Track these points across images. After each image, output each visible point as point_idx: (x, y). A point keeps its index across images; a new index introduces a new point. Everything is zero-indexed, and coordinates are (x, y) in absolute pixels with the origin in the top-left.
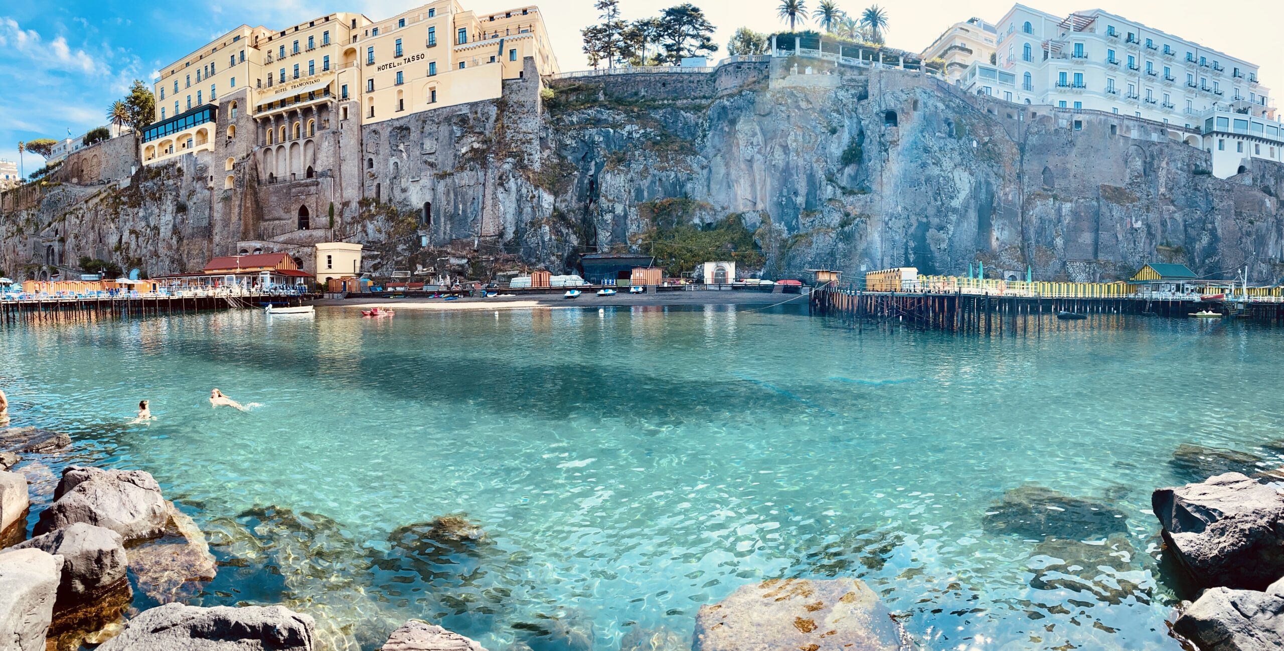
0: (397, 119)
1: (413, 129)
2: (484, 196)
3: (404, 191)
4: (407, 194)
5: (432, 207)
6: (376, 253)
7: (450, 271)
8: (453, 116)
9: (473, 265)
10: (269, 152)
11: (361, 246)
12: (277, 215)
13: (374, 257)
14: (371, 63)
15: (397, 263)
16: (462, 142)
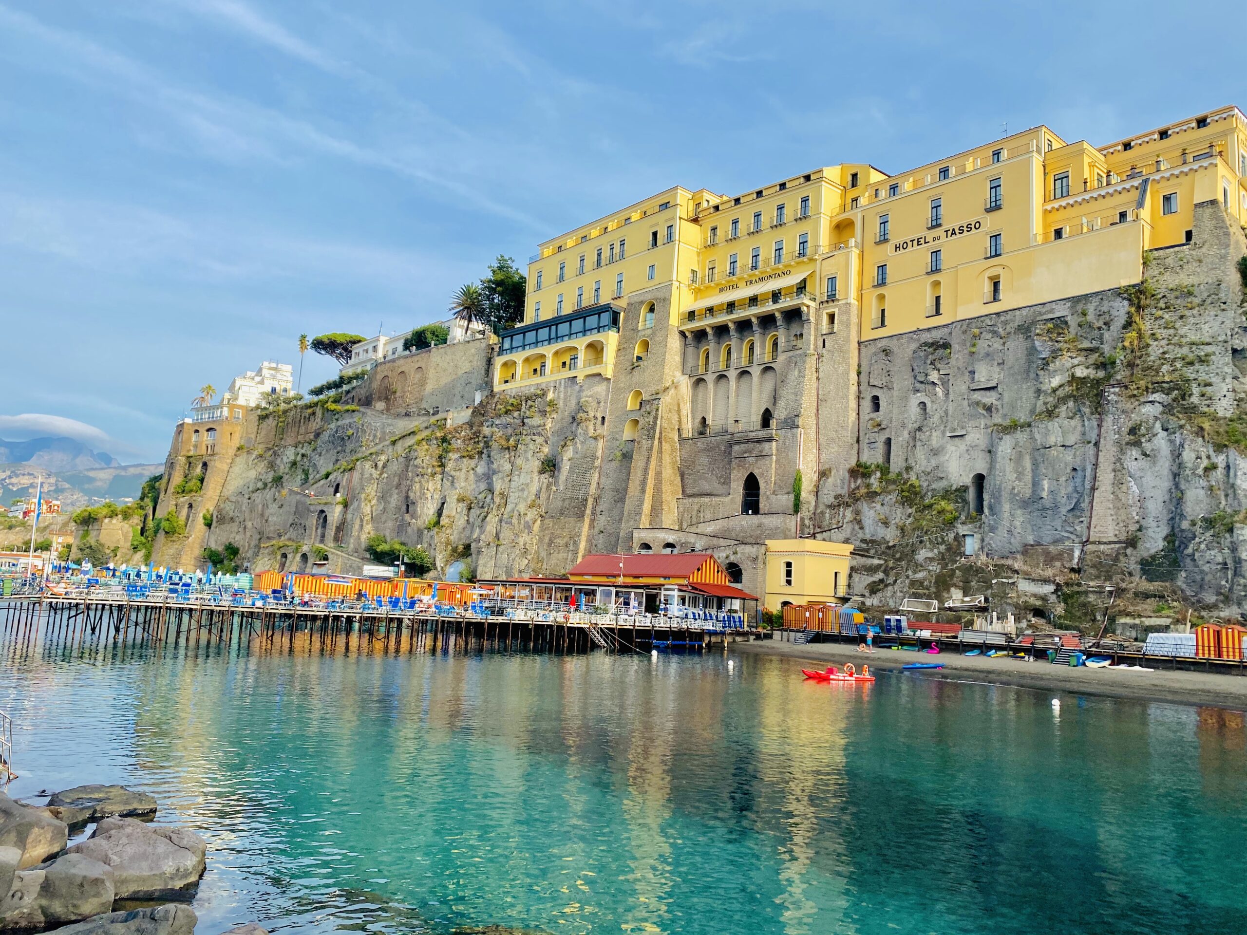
0: (929, 329)
1: (955, 347)
2: (1096, 465)
3: (935, 452)
4: (943, 458)
5: (986, 484)
6: (876, 562)
7: (1017, 606)
8: (1034, 323)
9: (1066, 599)
10: (701, 385)
11: (850, 548)
12: (706, 487)
13: (871, 570)
14: (884, 239)
15: (913, 583)
16: (1051, 367)
